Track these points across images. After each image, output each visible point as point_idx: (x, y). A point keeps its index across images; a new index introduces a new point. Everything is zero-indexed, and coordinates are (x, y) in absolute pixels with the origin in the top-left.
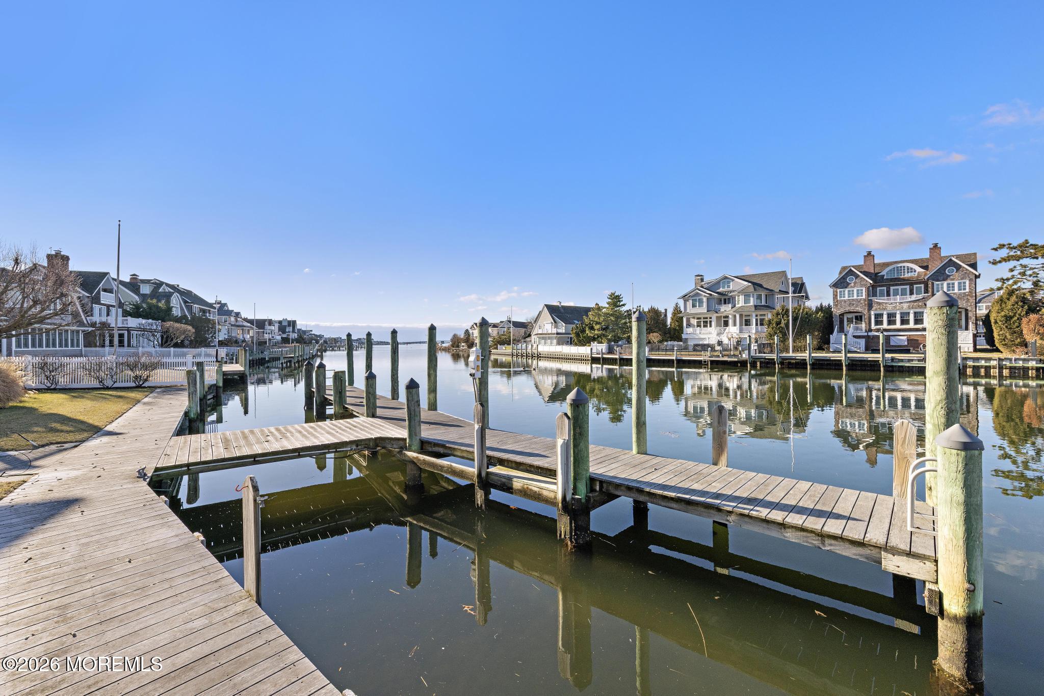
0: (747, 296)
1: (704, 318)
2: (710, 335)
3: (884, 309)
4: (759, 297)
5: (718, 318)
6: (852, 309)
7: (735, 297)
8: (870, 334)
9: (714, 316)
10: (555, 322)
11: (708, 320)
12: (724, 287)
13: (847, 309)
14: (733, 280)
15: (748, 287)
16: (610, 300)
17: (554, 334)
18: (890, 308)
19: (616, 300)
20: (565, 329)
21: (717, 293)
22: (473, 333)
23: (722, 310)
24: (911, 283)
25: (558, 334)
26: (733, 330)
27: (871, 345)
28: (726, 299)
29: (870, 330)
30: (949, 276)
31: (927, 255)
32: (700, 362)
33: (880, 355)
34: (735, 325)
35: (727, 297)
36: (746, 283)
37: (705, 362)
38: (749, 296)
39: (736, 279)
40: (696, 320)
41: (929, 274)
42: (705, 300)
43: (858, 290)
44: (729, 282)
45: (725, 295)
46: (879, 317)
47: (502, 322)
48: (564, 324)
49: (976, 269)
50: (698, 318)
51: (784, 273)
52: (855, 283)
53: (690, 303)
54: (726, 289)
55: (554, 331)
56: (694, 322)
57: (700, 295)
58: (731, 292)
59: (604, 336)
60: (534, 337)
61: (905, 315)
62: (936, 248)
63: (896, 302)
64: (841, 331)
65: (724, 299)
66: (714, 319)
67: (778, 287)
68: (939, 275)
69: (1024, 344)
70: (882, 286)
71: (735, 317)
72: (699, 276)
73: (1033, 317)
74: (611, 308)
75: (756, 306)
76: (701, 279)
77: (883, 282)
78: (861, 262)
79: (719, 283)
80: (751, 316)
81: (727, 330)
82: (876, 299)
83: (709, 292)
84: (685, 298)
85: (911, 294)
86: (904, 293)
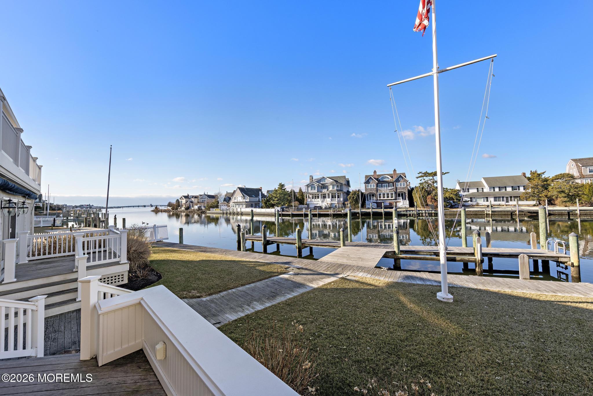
0: (333, 186)
1: (315, 195)
2: (318, 202)
3: (382, 192)
4: (338, 186)
5: (321, 194)
6: (371, 192)
7: (328, 186)
10: (244, 196)
11: (317, 195)
15: (333, 182)
16: (279, 187)
17: (244, 202)
18: (383, 191)
19: (282, 186)
20: (249, 200)
21: (321, 184)
22: (181, 201)
23: (323, 191)
25: (246, 202)
26: (328, 201)
27: (379, 205)
28: (324, 187)
29: (377, 200)
30: (400, 181)
31: (392, 173)
32: (328, 214)
33: (383, 210)
34: (329, 197)
35: (324, 186)
36: (332, 180)
37: (330, 214)
38: (334, 186)
39: (328, 179)
41: (394, 180)
42: (316, 187)
43: (373, 185)
44: (325, 180)
46: (380, 195)
47: (201, 195)
48: (249, 197)
49: (406, 177)
51: (345, 177)
52: (372, 182)
53: (310, 188)
54: (324, 183)
55: (244, 200)
56: (311, 196)
57: (314, 185)
58: (326, 184)
59: (279, 204)
60: (232, 204)
61: (388, 194)
62: (395, 170)
63: (385, 190)
64: (368, 200)
65: (323, 187)
66: (320, 195)
67: (344, 182)
68: (397, 180)
69: (427, 205)
70: (380, 183)
71: (329, 194)
72: (311, 176)
73: (429, 196)
74: (280, 191)
75: (337, 190)
76: (312, 178)
77: (380, 182)
78: (373, 174)
79: (321, 179)
80: (335, 194)
81: (325, 200)
82: (379, 188)
83: (317, 183)
84: (308, 186)
85: (389, 187)
86: (387, 187)
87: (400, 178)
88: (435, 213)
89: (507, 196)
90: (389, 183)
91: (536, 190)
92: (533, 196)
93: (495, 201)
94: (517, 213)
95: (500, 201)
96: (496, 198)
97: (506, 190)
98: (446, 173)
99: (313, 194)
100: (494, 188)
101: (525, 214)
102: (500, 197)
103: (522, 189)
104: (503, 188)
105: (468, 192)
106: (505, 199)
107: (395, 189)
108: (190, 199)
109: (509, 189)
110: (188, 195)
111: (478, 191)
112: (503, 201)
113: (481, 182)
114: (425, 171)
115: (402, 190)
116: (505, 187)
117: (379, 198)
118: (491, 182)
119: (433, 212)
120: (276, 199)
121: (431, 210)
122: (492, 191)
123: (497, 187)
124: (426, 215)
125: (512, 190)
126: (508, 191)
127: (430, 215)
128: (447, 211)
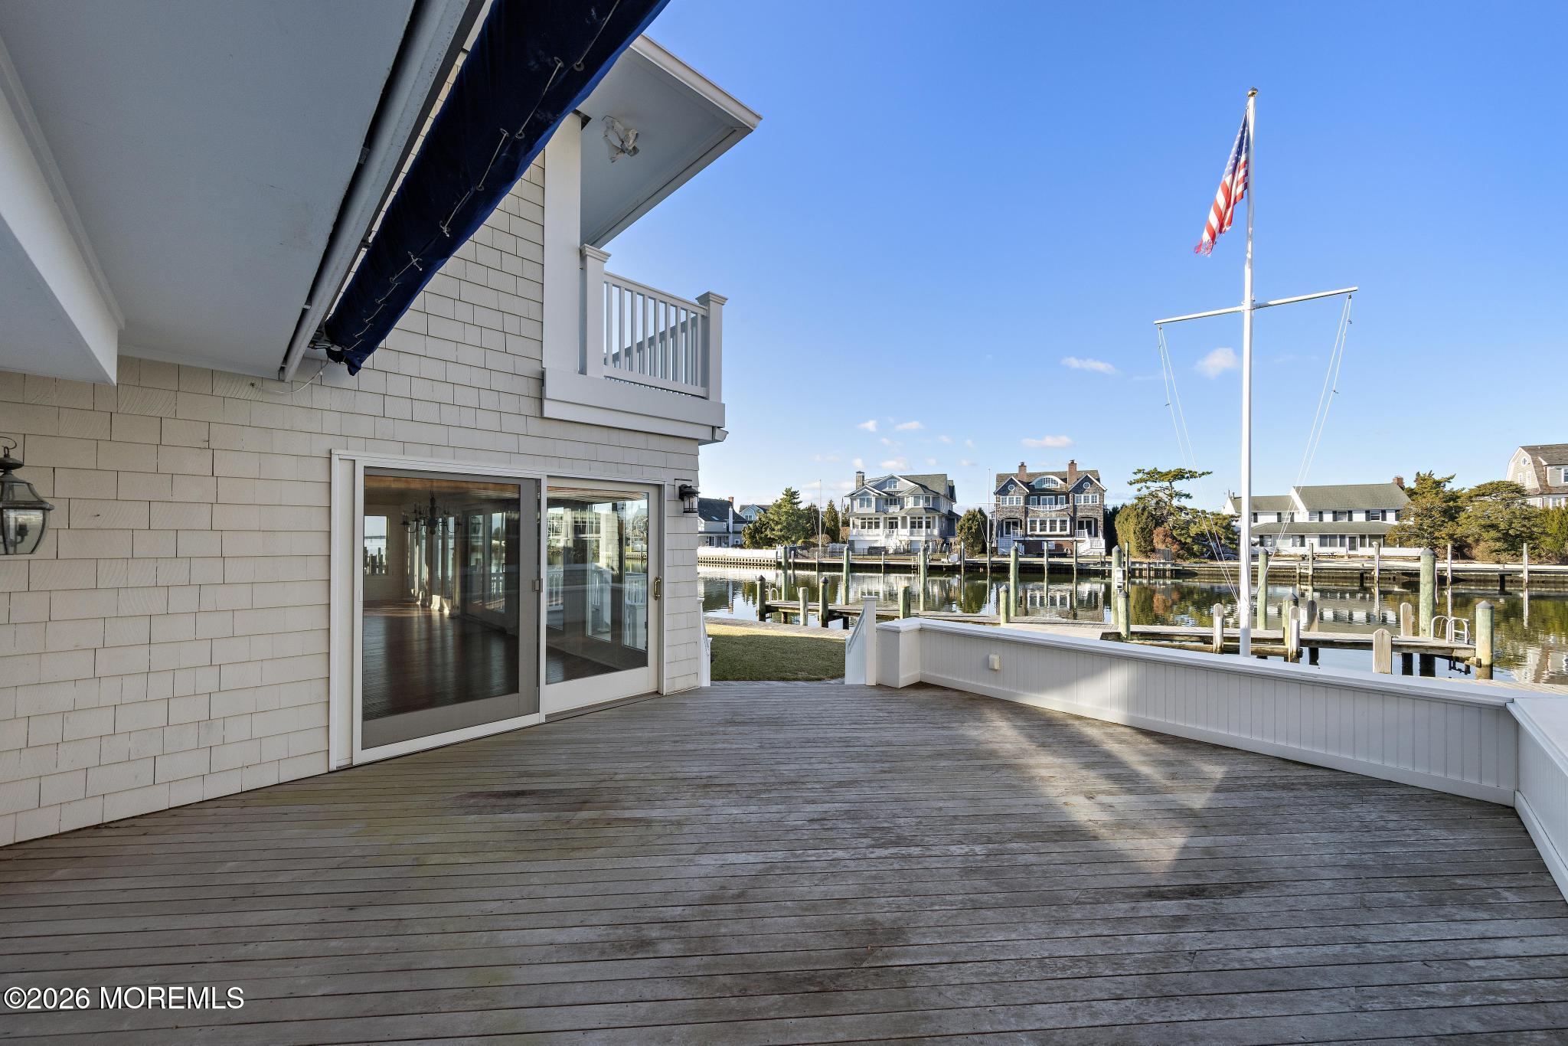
0: (917, 498)
1: (869, 519)
2: (878, 537)
3: (1038, 517)
4: (927, 500)
5: (885, 519)
6: (1012, 515)
7: (903, 499)
8: (1026, 539)
9: (882, 517)
11: (874, 521)
12: (891, 487)
13: (1008, 514)
14: (899, 480)
15: (915, 488)
16: (785, 497)
18: (1042, 515)
19: (792, 495)
20: (705, 527)
21: (884, 492)
23: (891, 511)
24: (1055, 493)
26: (903, 534)
27: (1032, 548)
28: (893, 499)
29: (1026, 535)
30: (1085, 490)
31: (1066, 469)
33: (1044, 559)
34: (904, 526)
36: (913, 484)
38: (919, 498)
39: (903, 480)
40: (860, 521)
41: (1070, 487)
42: (873, 499)
43: (1017, 498)
44: (896, 482)
45: (891, 495)
46: (1033, 522)
48: (705, 521)
49: (1101, 482)
50: (862, 519)
52: (1015, 491)
53: (857, 503)
54: (892, 489)
56: (859, 522)
57: (869, 494)
58: (898, 492)
59: (786, 537)
61: (1053, 522)
62: (1073, 462)
63: (1047, 511)
64: (1002, 536)
65: (891, 500)
66: (882, 521)
67: (942, 490)
68: (1079, 489)
69: (1153, 550)
70: (1034, 495)
71: (904, 519)
72: (860, 472)
73: (1160, 529)
74: (788, 506)
75: (925, 509)
76: (863, 477)
77: (1036, 492)
78: (1016, 471)
79: (885, 481)
80: (920, 518)
81: (895, 533)
82: (1030, 507)
83: (876, 491)
84: (851, 497)
85: (1056, 504)
86: (1051, 504)
87: (1086, 482)
88: (1172, 570)
89: (1352, 534)
90: (1056, 495)
91: (1427, 522)
92: (1418, 536)
93: (1322, 545)
94: (1377, 575)
95: (1336, 546)
96: (1324, 539)
97: (1350, 519)
98: (1203, 474)
99: (864, 517)
100: (1321, 513)
101: (1394, 578)
102: (1335, 537)
103: (1391, 517)
104: (1344, 513)
105: (1256, 521)
106: (1347, 540)
107: (1071, 510)
109: (1359, 518)
111: (1279, 520)
112: (1342, 545)
113: (1289, 498)
114: (1152, 468)
115: (1089, 514)
116: (1350, 512)
117: (1031, 530)
118: (1314, 497)
119: (1169, 566)
120: (779, 527)
121: (1163, 563)
122: (1317, 520)
123: (1328, 511)
124: (1149, 573)
125: (1368, 519)
126: (1356, 523)
127: (1160, 574)
128: (1202, 565)
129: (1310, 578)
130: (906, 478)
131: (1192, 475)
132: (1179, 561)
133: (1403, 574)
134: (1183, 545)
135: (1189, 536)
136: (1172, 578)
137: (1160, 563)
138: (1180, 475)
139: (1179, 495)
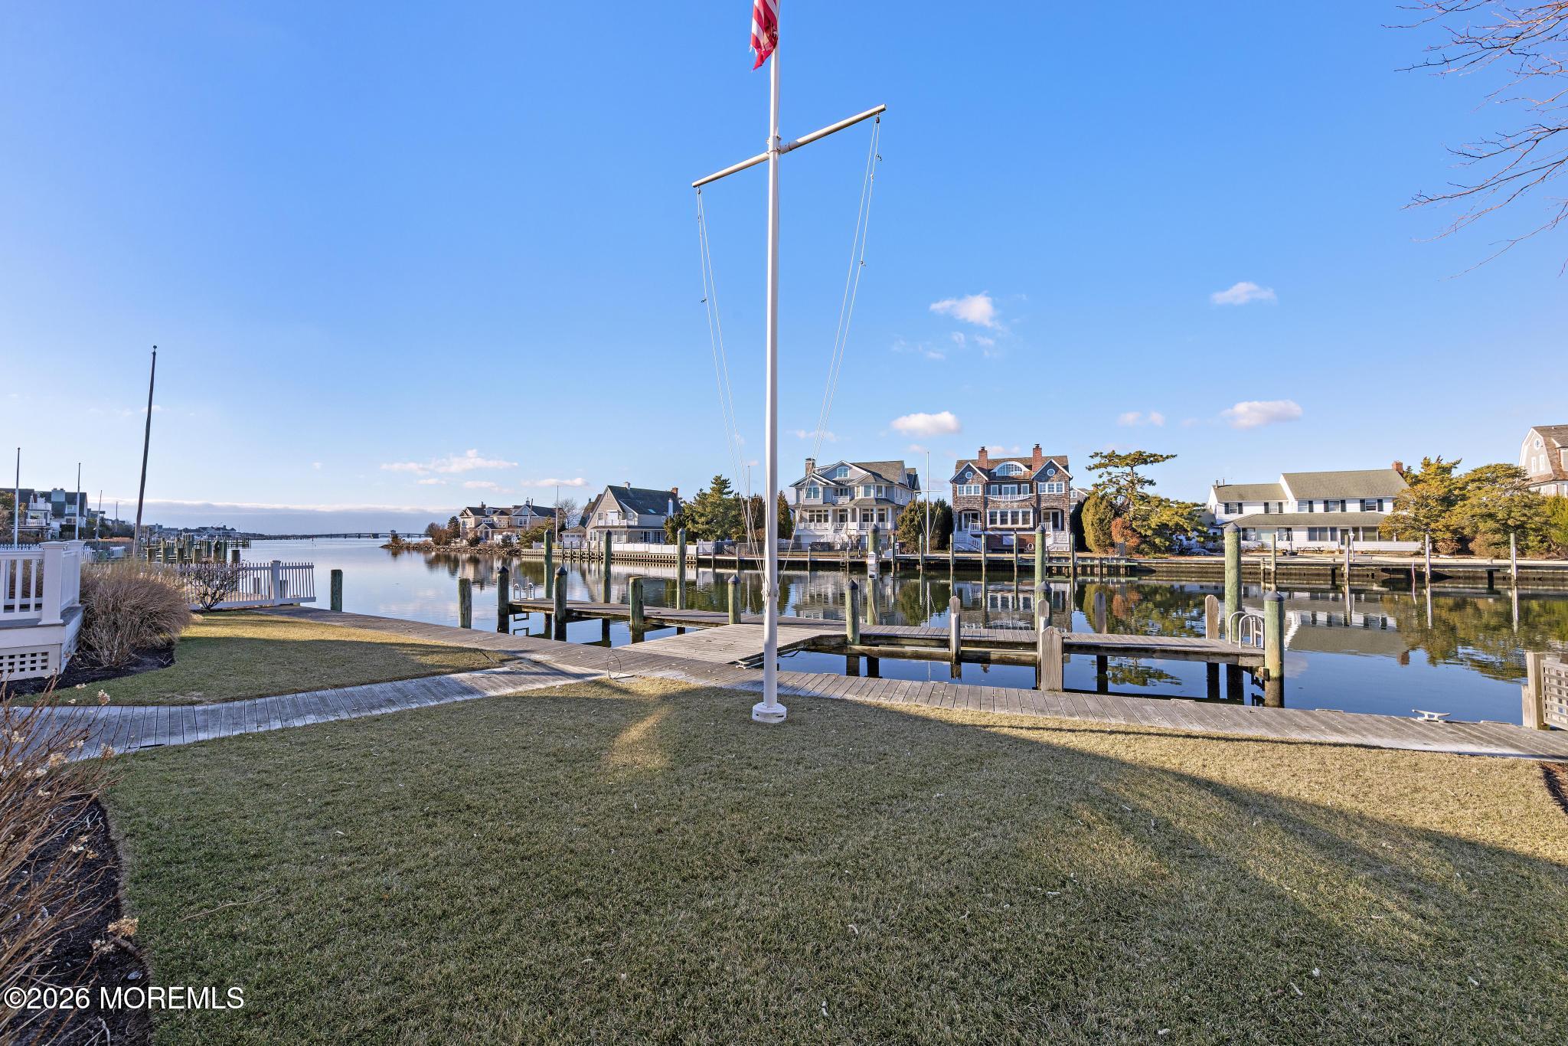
0: (868, 487)
1: (818, 511)
2: (826, 532)
3: (999, 508)
4: (879, 489)
5: (835, 511)
6: (970, 506)
7: (854, 488)
8: (987, 533)
9: (831, 509)
10: (624, 511)
11: (823, 513)
12: (840, 475)
13: (966, 506)
14: (851, 468)
15: (867, 477)
16: (715, 485)
17: (625, 527)
18: (1002, 506)
19: (721, 484)
20: (639, 521)
21: (833, 481)
22: (464, 522)
23: (840, 502)
24: (1018, 482)
25: (629, 527)
26: (852, 528)
28: (843, 489)
29: (986, 529)
30: (1049, 477)
31: (1030, 455)
32: (837, 563)
34: (854, 520)
35: (843, 487)
36: (865, 472)
37: (843, 563)
38: (870, 487)
39: (854, 467)
40: (808, 514)
41: (1034, 474)
42: (821, 489)
43: (975, 487)
44: (846, 470)
45: (842, 484)
46: (993, 515)
47: (516, 507)
48: (637, 514)
49: (1067, 470)
50: (810, 511)
51: (901, 463)
52: (973, 479)
53: (803, 494)
54: (843, 478)
55: (624, 523)
56: (806, 515)
57: (817, 484)
58: (848, 481)
59: (712, 532)
60: (593, 531)
61: (1015, 514)
62: (1037, 448)
63: (1008, 501)
64: (960, 529)
65: (841, 490)
66: (830, 513)
67: (897, 478)
68: (1043, 476)
69: (1112, 545)
70: (995, 483)
71: (854, 511)
72: (810, 459)
73: (1118, 520)
74: (717, 496)
75: (877, 499)
76: (813, 464)
77: (996, 479)
78: (976, 457)
79: (835, 469)
80: (872, 510)
81: (845, 526)
82: (991, 497)
83: (825, 480)
84: (798, 486)
85: (1019, 493)
86: (1013, 493)
87: (1052, 468)
88: (1126, 567)
89: (1344, 526)
90: (1019, 483)
91: (1423, 511)
92: (1413, 528)
93: (1311, 538)
94: (1347, 571)
95: (1326, 539)
96: (1313, 533)
97: (1343, 509)
98: (1167, 457)
99: (813, 509)
100: (1311, 503)
101: (1373, 575)
102: (1324, 529)
103: (1388, 508)
104: (1336, 502)
105: (1241, 512)
106: (1339, 533)
107: (1034, 502)
108: (487, 516)
109: (1353, 508)
110: (484, 506)
111: (1267, 511)
112: (1333, 539)
113: (1277, 486)
114: (1110, 451)
115: (1055, 504)
116: (1343, 502)
117: (991, 523)
118: (1305, 487)
119: (1123, 563)
120: (703, 519)
121: (1117, 559)
122: (1307, 511)
123: (1318, 500)
124: (1102, 571)
125: (1363, 510)
126: (1350, 513)
127: (1114, 571)
128: (1160, 561)
129: (1272, 575)
130: (858, 465)
131: (1155, 459)
132: (1136, 557)
133: (1383, 570)
134: (1144, 538)
135: (1150, 528)
136: (1126, 575)
137: (1112, 559)
138: (1141, 459)
139: (1142, 482)
